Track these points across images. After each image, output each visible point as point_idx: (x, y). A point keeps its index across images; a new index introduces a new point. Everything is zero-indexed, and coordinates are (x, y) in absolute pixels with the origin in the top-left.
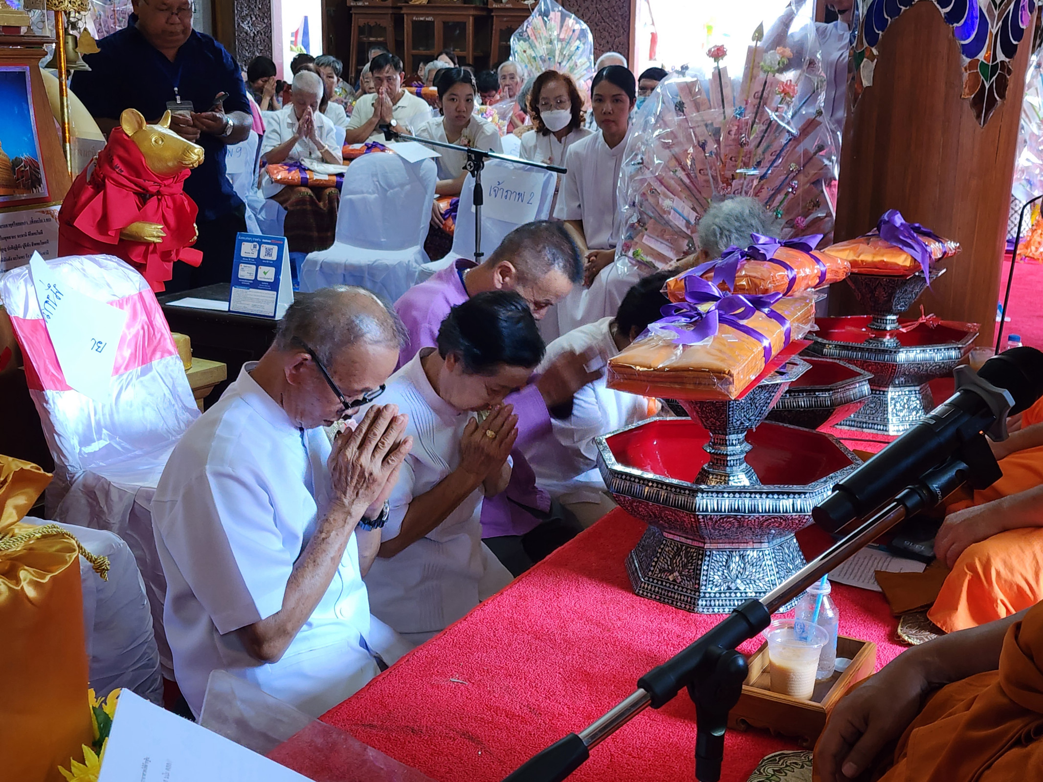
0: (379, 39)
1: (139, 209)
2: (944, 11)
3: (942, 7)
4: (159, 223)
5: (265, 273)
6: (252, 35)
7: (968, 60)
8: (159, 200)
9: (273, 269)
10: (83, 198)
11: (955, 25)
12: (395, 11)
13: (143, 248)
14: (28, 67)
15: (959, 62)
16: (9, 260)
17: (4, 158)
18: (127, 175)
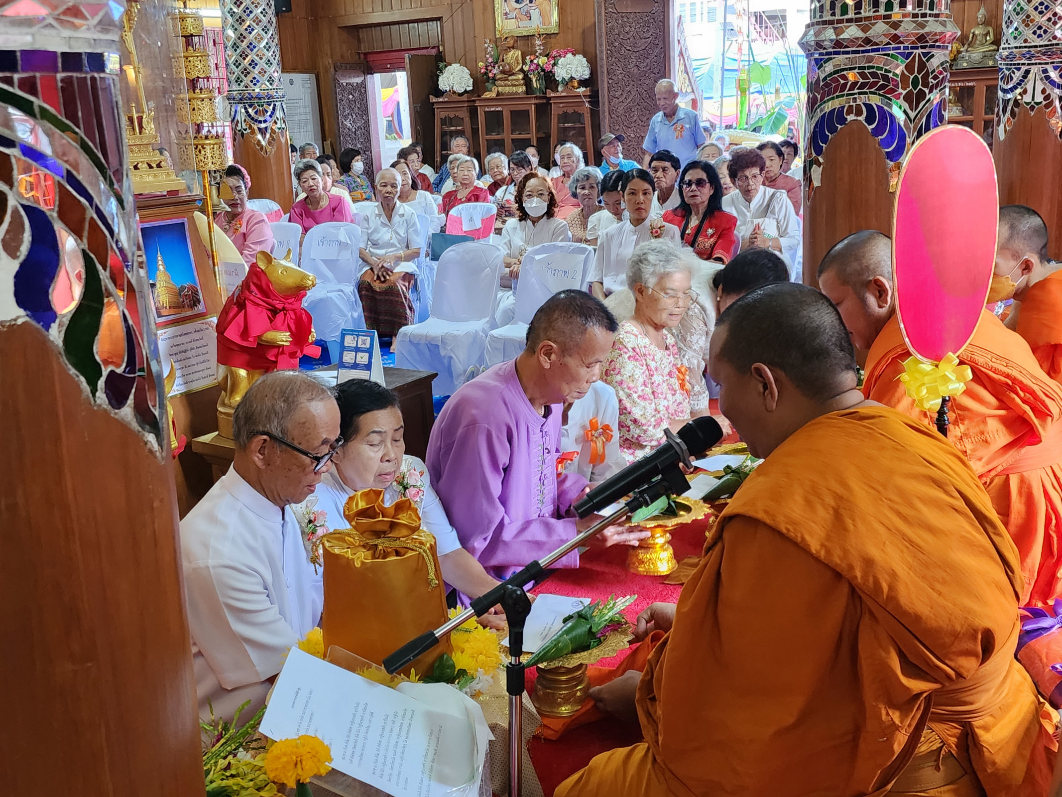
0: (458, 128)
1: (271, 321)
2: (870, 127)
3: (869, 125)
4: (286, 331)
5: (362, 358)
6: (354, 130)
7: (892, 163)
8: (285, 314)
9: (368, 354)
10: (231, 315)
11: (880, 137)
12: (471, 104)
13: (275, 351)
14: (186, 219)
15: (886, 164)
16: (181, 360)
17: (174, 287)
18: (260, 296)
